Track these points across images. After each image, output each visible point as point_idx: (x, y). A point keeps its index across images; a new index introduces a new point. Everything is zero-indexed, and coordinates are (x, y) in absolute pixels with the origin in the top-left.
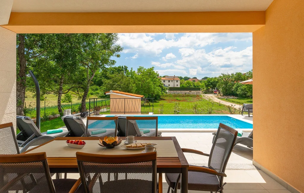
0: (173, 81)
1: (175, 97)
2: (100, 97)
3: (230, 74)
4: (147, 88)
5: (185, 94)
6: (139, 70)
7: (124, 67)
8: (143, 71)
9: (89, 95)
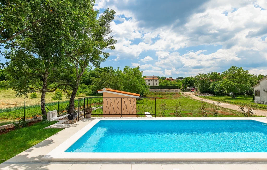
0: (153, 80)
1: (156, 95)
2: (88, 94)
3: (207, 73)
4: (133, 86)
5: (165, 92)
6: (125, 69)
7: (109, 68)
8: (129, 70)
9: (78, 93)
